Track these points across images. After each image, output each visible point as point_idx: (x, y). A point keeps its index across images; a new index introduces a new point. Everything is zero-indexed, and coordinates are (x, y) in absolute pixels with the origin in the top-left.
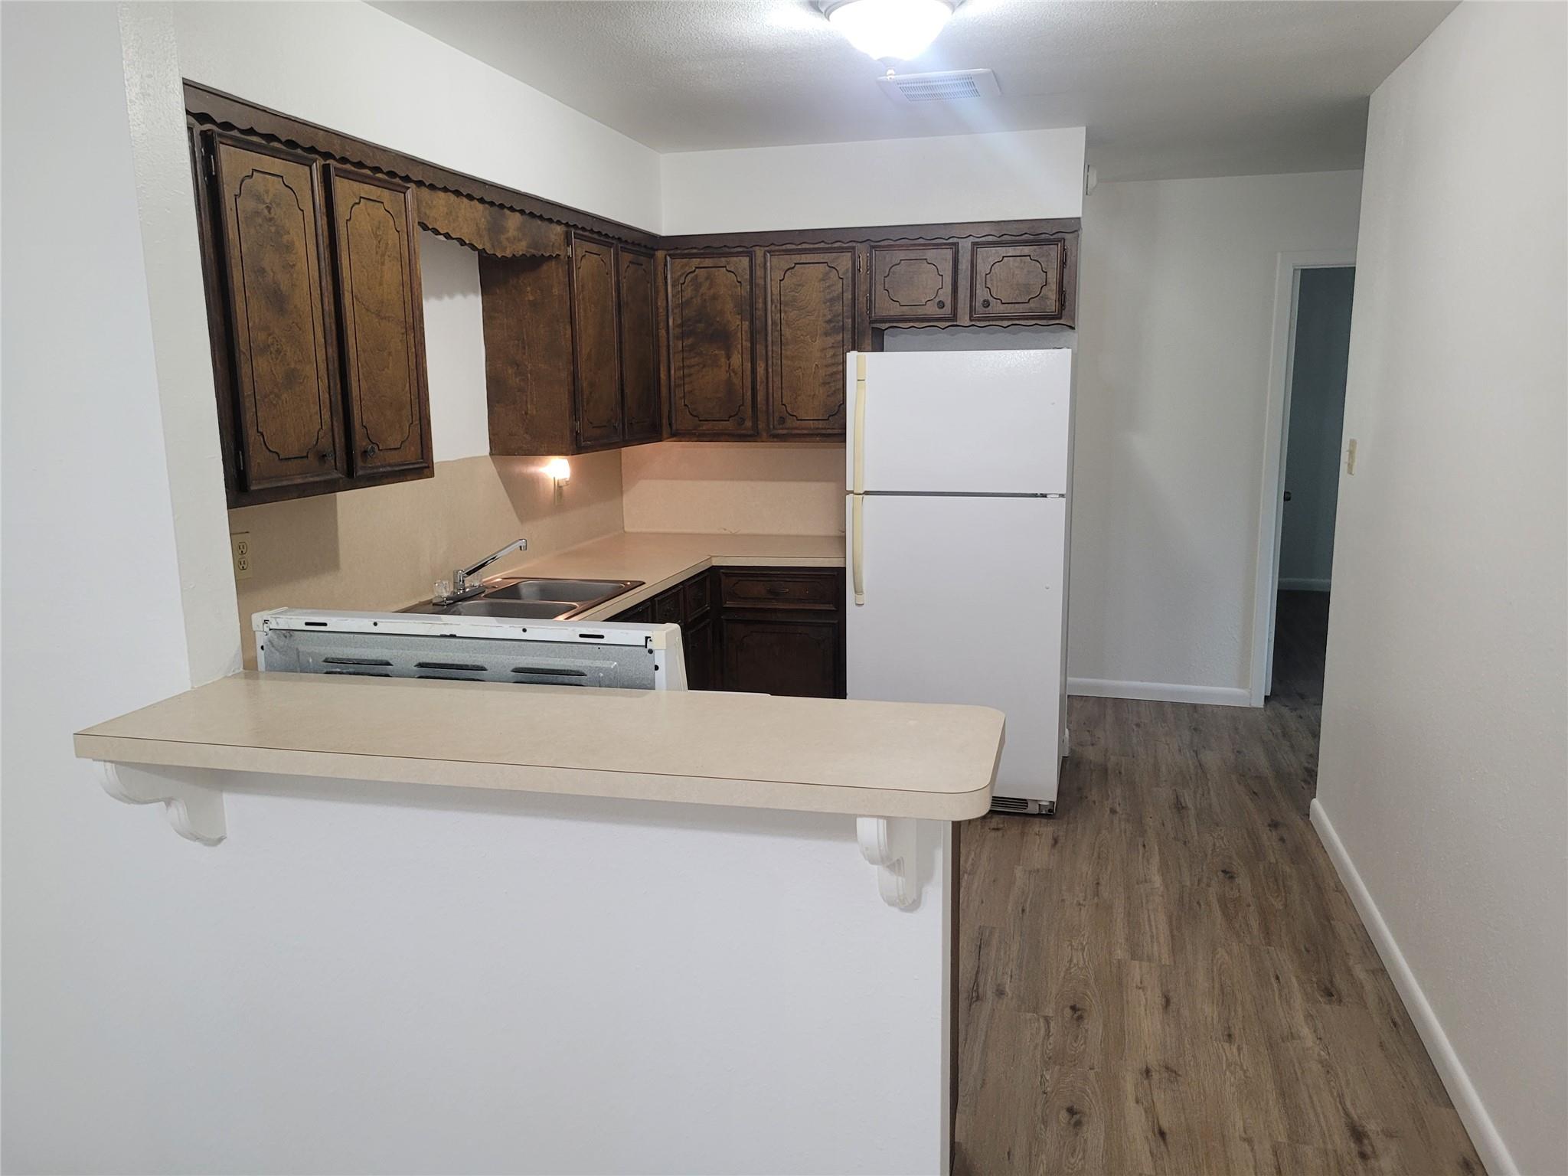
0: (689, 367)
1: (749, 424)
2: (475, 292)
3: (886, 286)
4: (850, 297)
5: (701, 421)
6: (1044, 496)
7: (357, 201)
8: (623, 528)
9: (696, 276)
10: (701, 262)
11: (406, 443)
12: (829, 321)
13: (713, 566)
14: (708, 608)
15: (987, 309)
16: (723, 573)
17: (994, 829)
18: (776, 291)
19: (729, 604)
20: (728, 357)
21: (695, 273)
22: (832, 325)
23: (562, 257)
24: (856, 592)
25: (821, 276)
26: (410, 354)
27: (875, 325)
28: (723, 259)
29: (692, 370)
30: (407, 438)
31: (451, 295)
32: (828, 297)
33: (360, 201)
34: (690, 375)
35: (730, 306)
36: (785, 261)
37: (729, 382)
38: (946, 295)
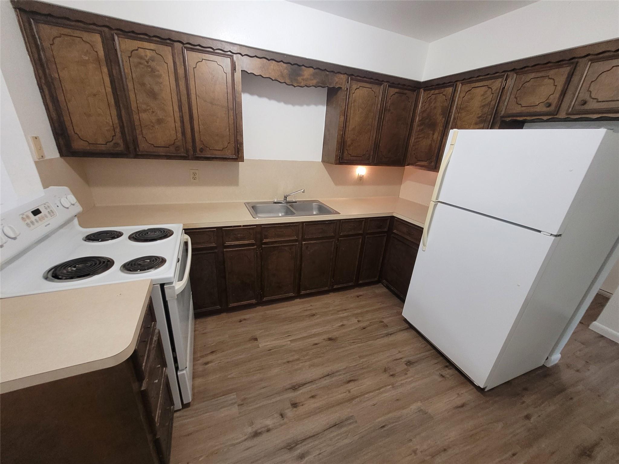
0: (419, 138)
1: (433, 164)
2: (323, 105)
3: (517, 96)
4: (494, 103)
5: (418, 160)
6: (540, 231)
7: (200, 61)
8: (399, 196)
9: (431, 99)
10: (434, 92)
11: (226, 149)
12: (479, 118)
13: (393, 216)
14: (386, 230)
15: (583, 106)
16: (396, 219)
17: (441, 375)
18: (460, 103)
19: (395, 231)
20: (433, 134)
21: (431, 97)
22: (481, 119)
23: (343, 88)
24: (423, 245)
25: (482, 93)
26: (230, 119)
27: (503, 119)
28: (443, 90)
29: (420, 139)
30: (226, 147)
31: (308, 105)
32: (483, 104)
33: (202, 60)
34: (419, 141)
35: (439, 111)
36: (467, 88)
37: (431, 145)
38: (554, 99)
